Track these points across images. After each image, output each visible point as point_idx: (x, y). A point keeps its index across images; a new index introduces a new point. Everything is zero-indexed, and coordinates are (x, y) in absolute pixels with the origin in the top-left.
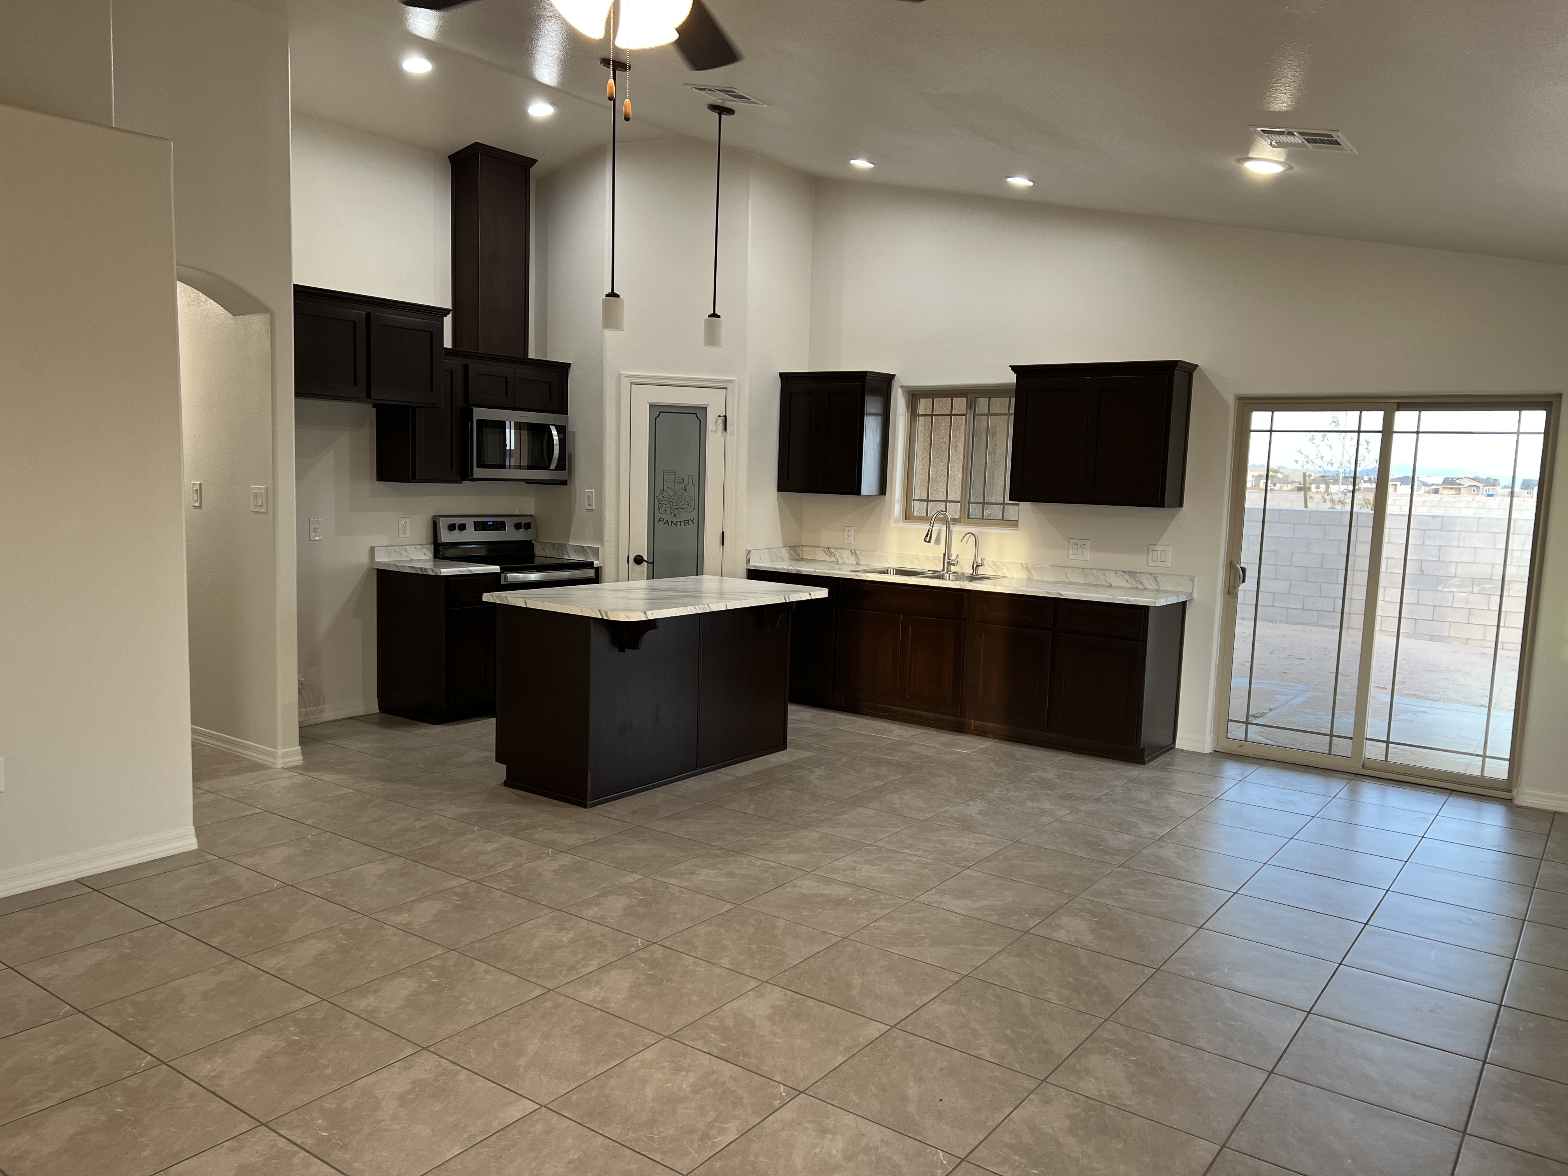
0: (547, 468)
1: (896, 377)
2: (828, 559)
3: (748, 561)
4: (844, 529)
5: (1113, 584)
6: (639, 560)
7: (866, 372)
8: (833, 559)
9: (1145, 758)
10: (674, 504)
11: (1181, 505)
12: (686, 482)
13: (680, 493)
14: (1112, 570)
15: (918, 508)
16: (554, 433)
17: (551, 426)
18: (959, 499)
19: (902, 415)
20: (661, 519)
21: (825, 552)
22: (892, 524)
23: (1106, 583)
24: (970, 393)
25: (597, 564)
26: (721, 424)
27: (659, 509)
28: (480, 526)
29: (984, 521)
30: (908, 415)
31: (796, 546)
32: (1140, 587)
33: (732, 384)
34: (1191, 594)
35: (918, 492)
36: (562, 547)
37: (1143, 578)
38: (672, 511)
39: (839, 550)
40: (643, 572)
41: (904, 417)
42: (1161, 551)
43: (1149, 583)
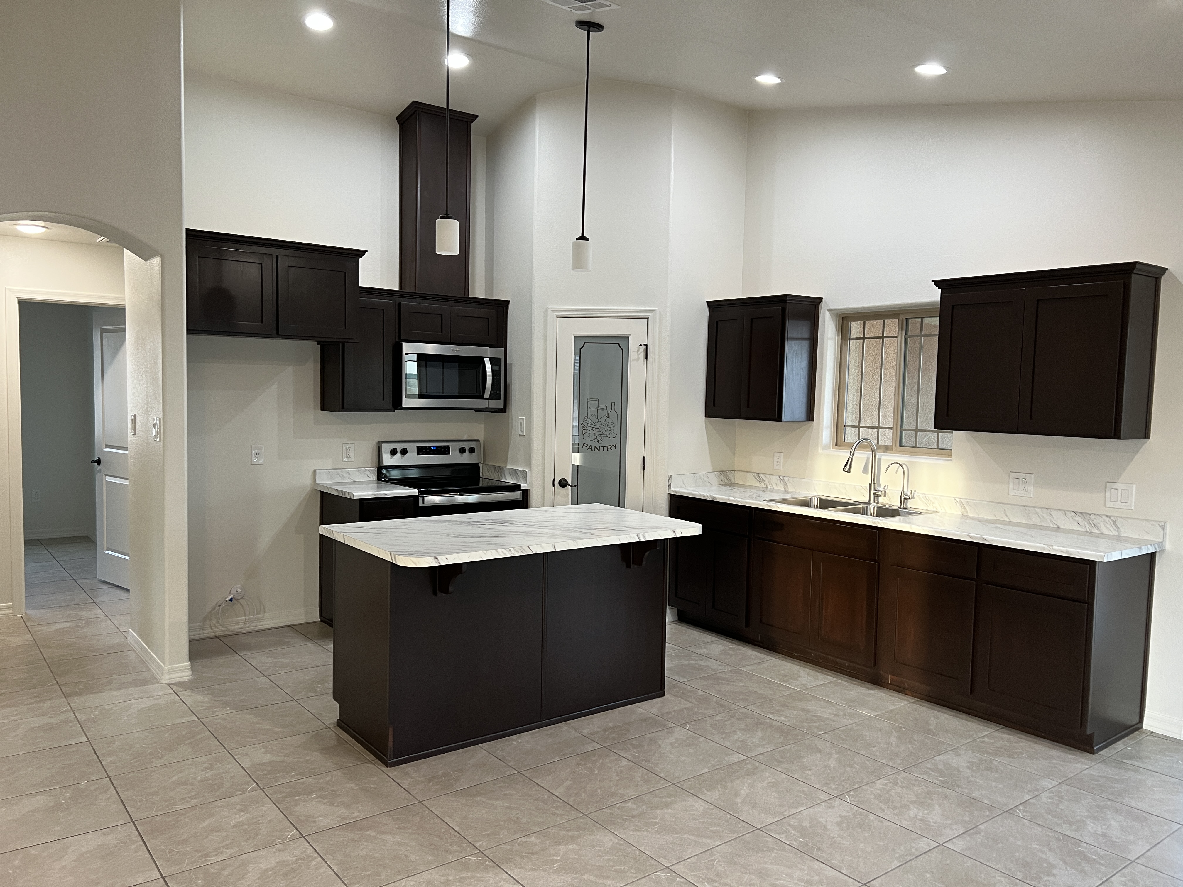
0: (481, 397)
1: (823, 300)
2: (758, 485)
3: (670, 486)
4: (774, 454)
5: (1062, 527)
6: (563, 484)
7: (786, 296)
8: (763, 485)
9: (1094, 745)
10: (598, 430)
11: (1146, 435)
12: (609, 409)
13: (603, 420)
14: (1060, 510)
15: (851, 436)
16: (488, 365)
17: (485, 359)
18: (891, 426)
19: (831, 339)
20: (585, 445)
21: (755, 478)
22: (820, 451)
23: (1053, 525)
24: (901, 313)
25: (523, 487)
26: (643, 353)
27: (583, 435)
28: (421, 451)
29: (916, 448)
30: (838, 339)
31: (726, 471)
32: (1095, 531)
33: (652, 314)
34: (1161, 544)
35: (850, 419)
36: (501, 469)
37: (1098, 521)
38: (595, 437)
39: (768, 476)
40: (568, 495)
41: (833, 342)
42: (1122, 490)
43: (1108, 528)
